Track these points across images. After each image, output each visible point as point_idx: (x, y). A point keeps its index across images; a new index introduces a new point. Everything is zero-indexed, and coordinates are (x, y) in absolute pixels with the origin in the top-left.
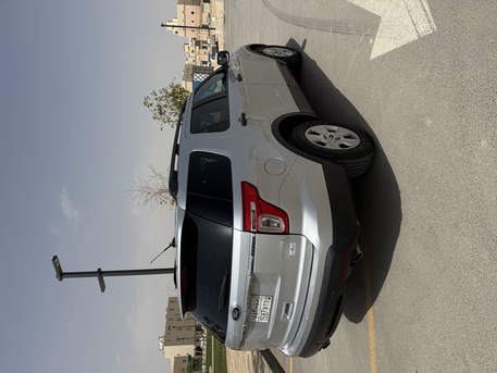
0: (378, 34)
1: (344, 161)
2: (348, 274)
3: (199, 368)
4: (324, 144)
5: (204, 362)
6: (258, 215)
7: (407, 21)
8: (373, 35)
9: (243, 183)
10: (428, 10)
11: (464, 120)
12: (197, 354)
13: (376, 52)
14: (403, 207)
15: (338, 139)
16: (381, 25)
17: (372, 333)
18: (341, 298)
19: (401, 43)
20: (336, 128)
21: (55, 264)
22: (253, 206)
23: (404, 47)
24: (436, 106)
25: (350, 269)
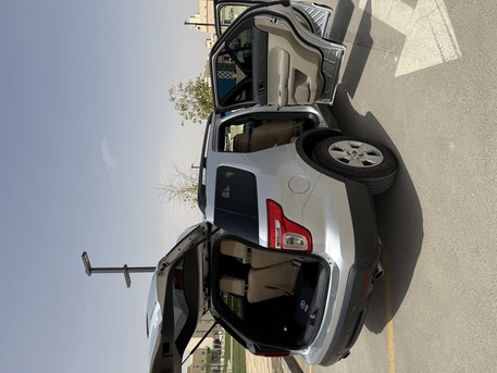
0: (403, 53)
1: (366, 180)
2: (369, 291)
3: (218, 360)
4: (347, 161)
5: (222, 355)
6: (283, 233)
7: (432, 44)
8: (398, 53)
9: (268, 201)
10: (453, 36)
11: (487, 149)
12: (216, 347)
13: (401, 71)
14: (425, 226)
15: (361, 155)
16: (406, 44)
17: (391, 345)
18: (361, 313)
19: (426, 65)
20: (359, 144)
21: (84, 260)
22: (278, 225)
23: (429, 69)
24: (459, 131)
25: (371, 286)
